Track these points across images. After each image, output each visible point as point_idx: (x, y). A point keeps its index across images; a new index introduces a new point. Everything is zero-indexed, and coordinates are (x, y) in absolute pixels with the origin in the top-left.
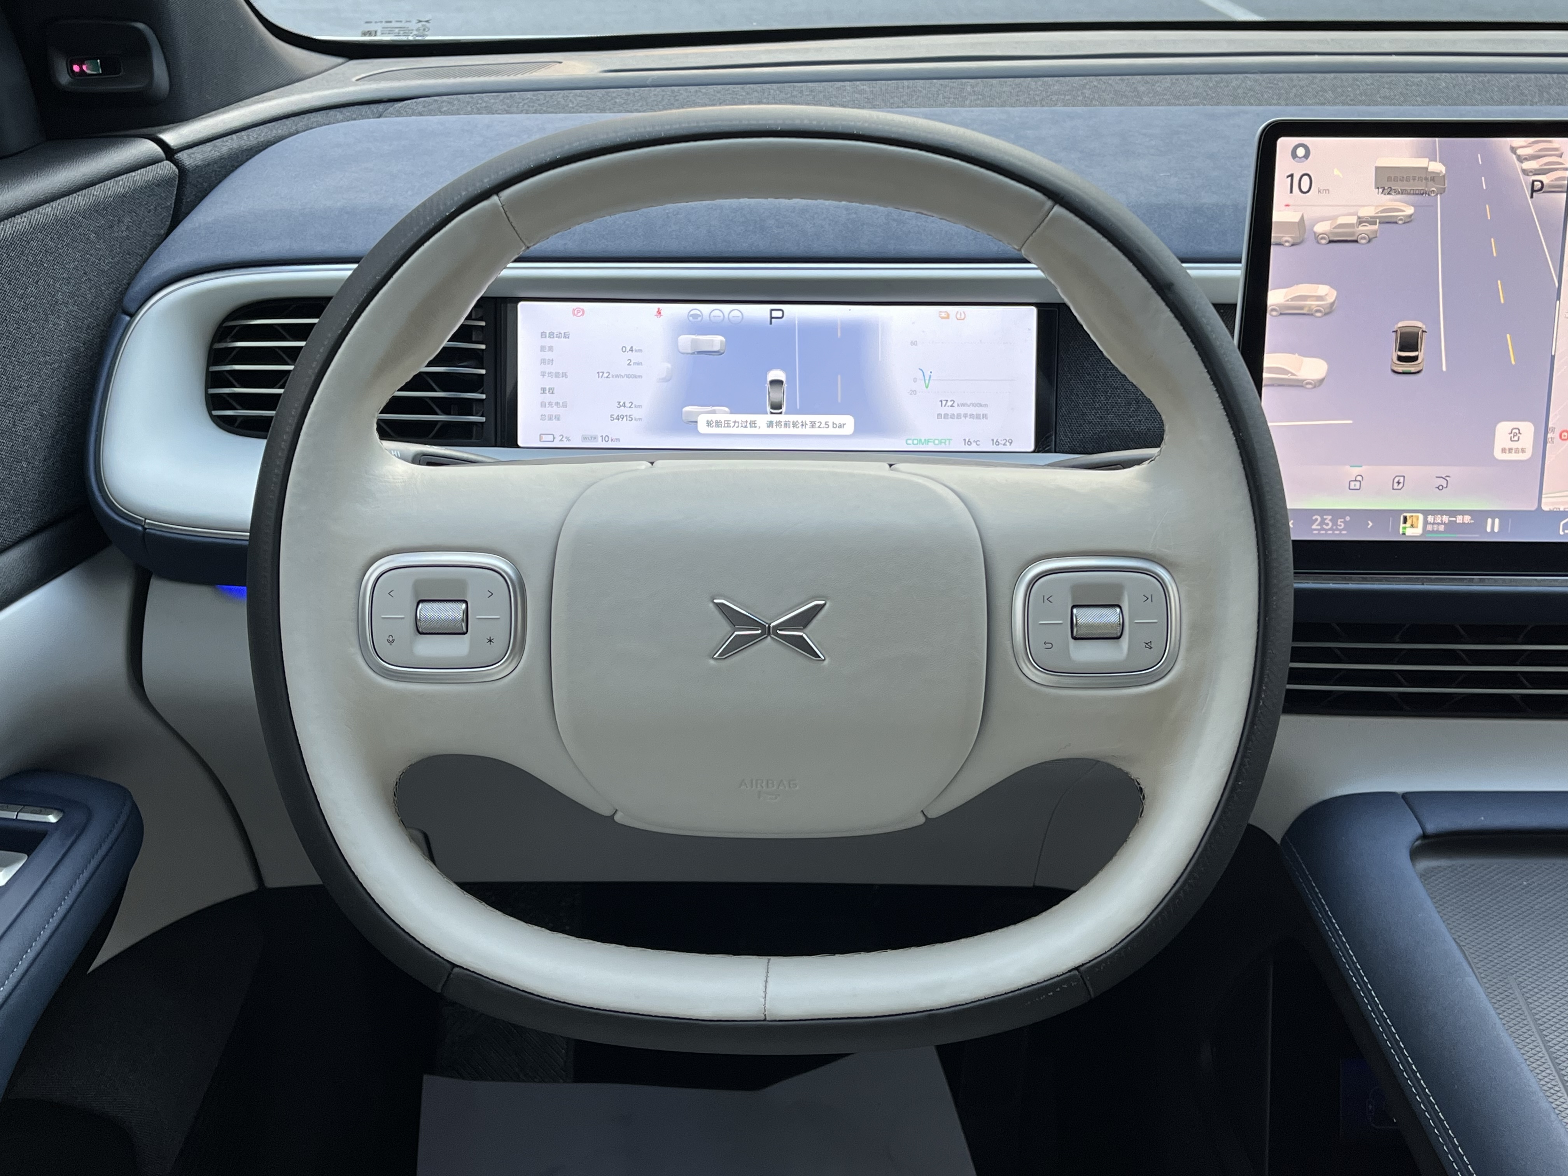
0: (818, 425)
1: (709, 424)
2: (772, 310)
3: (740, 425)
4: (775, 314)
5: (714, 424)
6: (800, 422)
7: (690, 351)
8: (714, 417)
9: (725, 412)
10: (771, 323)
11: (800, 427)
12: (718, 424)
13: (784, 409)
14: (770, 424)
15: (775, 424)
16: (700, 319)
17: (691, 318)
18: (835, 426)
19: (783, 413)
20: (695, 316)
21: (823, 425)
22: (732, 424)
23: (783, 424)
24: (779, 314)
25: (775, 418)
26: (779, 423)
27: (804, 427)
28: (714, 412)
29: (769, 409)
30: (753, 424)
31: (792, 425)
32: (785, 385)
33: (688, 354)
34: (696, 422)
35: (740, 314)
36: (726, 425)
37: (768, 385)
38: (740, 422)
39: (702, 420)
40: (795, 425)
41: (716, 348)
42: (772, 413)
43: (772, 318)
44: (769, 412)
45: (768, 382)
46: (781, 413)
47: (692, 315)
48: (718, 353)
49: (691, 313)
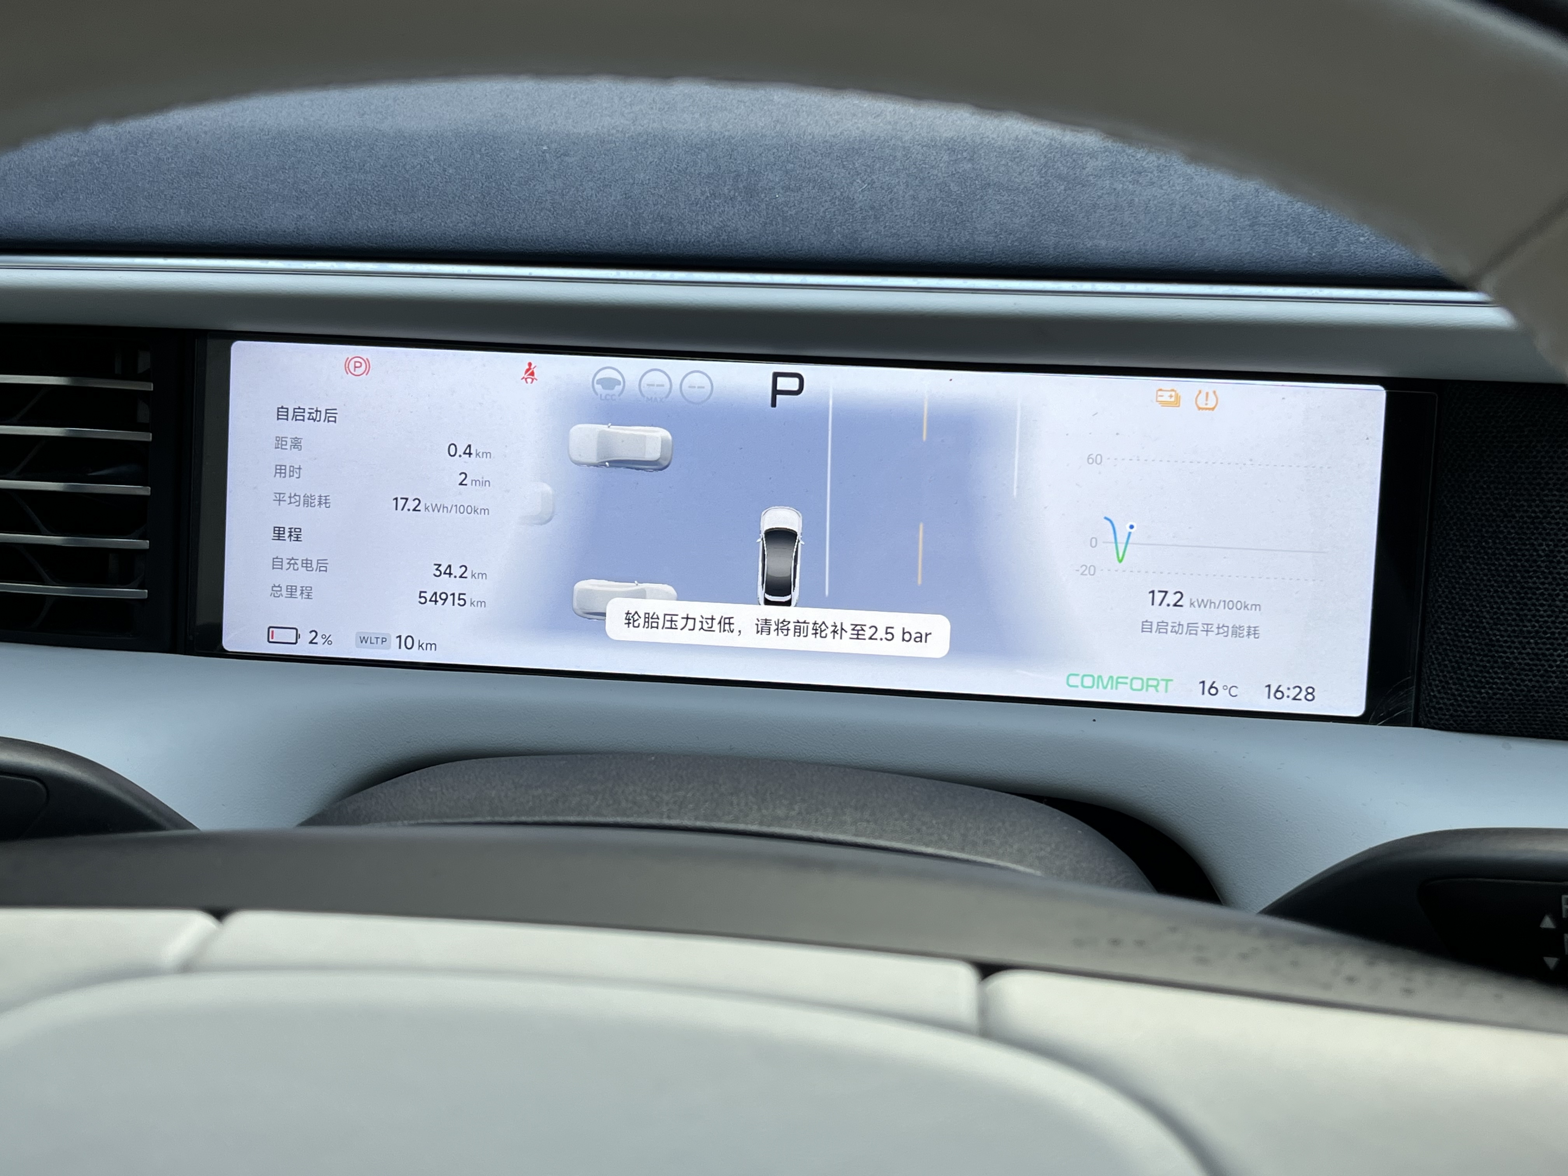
0: (869, 632)
1: (630, 619)
2: (776, 375)
3: (698, 625)
4: (784, 384)
5: (641, 621)
6: (829, 623)
7: (594, 460)
8: (642, 606)
9: (668, 597)
10: (774, 404)
11: (830, 636)
12: (650, 620)
13: (795, 594)
14: (764, 626)
15: (773, 627)
16: (618, 388)
17: (598, 387)
18: (907, 637)
19: (793, 603)
20: (608, 383)
21: (881, 633)
22: (681, 623)
23: (791, 626)
24: (792, 384)
25: (776, 613)
26: (782, 627)
27: (837, 636)
28: (642, 595)
29: (761, 592)
30: (727, 623)
31: (811, 631)
32: (801, 543)
33: (589, 465)
34: (604, 614)
35: (705, 381)
36: (668, 624)
37: (760, 540)
38: (698, 619)
39: (615, 611)
40: (818, 630)
41: (653, 453)
42: (767, 602)
43: (776, 392)
44: (762, 601)
45: (763, 535)
46: (788, 603)
47: (600, 382)
48: (657, 466)
49: (598, 377)
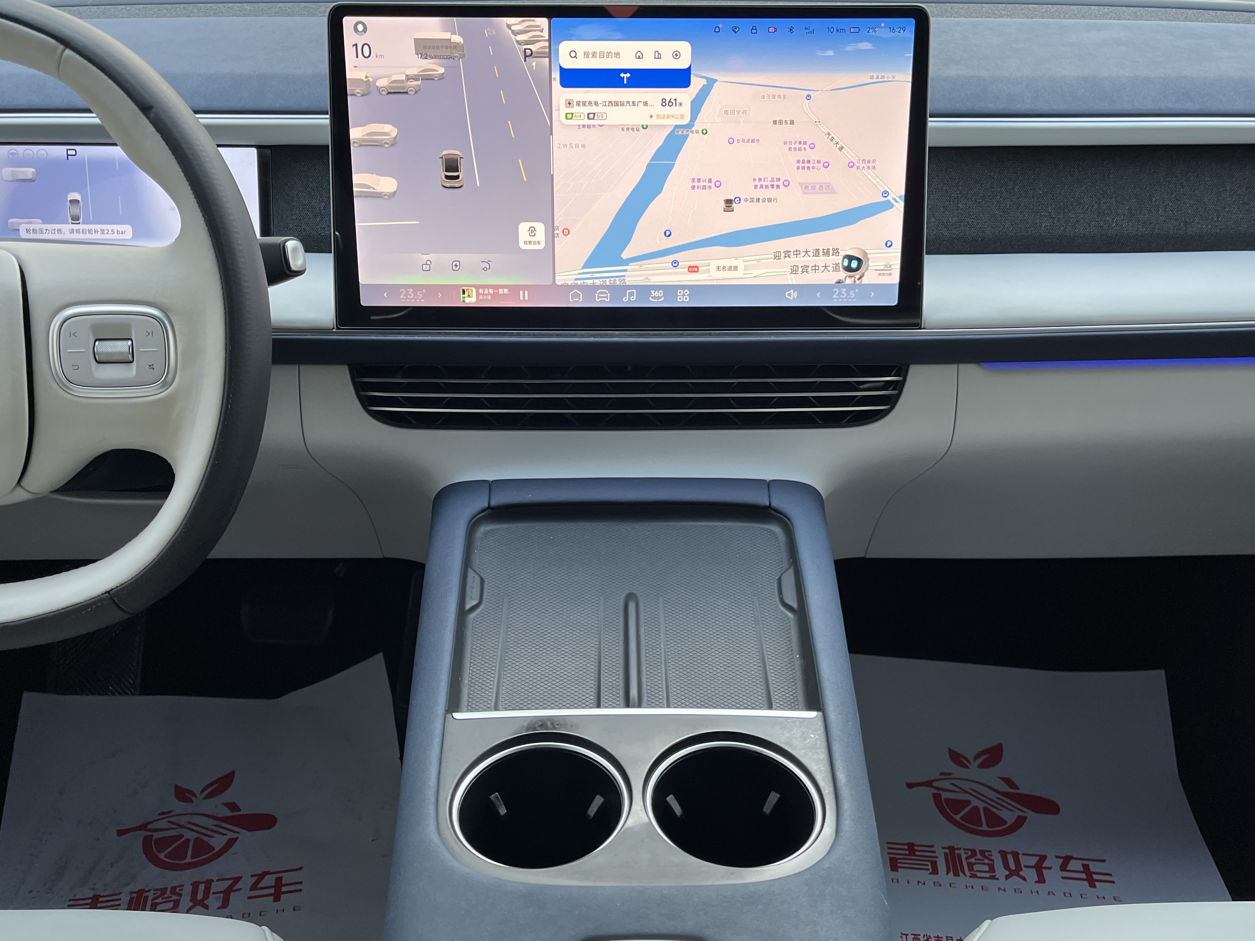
0: (106, 232)
1: (28, 231)
2: (67, 150)
3: (50, 232)
4: (70, 152)
5: (31, 231)
6: (93, 229)
7: (11, 179)
8: (31, 227)
9: (40, 223)
10: (68, 159)
11: (94, 233)
12: (34, 231)
13: (81, 220)
14: (72, 231)
15: (75, 231)
16: (16, 156)
17: (10, 156)
18: (118, 232)
19: (81, 223)
20: (13, 154)
21: (110, 232)
22: (44, 231)
23: (81, 231)
24: (73, 152)
25: (75, 227)
26: (78, 231)
27: (96, 233)
28: (31, 223)
29: (70, 221)
30: (60, 231)
31: (87, 232)
32: (81, 204)
33: (9, 181)
34: (19, 230)
35: (44, 152)
36: (40, 232)
37: (68, 203)
38: (50, 230)
39: (23, 228)
40: (90, 231)
41: (30, 177)
42: (72, 223)
43: (68, 155)
44: (70, 223)
45: (69, 202)
46: (79, 223)
47: (11, 154)
48: (31, 180)
49: (10, 152)
